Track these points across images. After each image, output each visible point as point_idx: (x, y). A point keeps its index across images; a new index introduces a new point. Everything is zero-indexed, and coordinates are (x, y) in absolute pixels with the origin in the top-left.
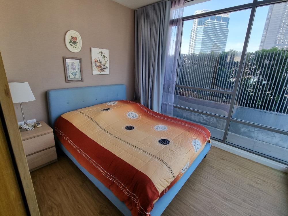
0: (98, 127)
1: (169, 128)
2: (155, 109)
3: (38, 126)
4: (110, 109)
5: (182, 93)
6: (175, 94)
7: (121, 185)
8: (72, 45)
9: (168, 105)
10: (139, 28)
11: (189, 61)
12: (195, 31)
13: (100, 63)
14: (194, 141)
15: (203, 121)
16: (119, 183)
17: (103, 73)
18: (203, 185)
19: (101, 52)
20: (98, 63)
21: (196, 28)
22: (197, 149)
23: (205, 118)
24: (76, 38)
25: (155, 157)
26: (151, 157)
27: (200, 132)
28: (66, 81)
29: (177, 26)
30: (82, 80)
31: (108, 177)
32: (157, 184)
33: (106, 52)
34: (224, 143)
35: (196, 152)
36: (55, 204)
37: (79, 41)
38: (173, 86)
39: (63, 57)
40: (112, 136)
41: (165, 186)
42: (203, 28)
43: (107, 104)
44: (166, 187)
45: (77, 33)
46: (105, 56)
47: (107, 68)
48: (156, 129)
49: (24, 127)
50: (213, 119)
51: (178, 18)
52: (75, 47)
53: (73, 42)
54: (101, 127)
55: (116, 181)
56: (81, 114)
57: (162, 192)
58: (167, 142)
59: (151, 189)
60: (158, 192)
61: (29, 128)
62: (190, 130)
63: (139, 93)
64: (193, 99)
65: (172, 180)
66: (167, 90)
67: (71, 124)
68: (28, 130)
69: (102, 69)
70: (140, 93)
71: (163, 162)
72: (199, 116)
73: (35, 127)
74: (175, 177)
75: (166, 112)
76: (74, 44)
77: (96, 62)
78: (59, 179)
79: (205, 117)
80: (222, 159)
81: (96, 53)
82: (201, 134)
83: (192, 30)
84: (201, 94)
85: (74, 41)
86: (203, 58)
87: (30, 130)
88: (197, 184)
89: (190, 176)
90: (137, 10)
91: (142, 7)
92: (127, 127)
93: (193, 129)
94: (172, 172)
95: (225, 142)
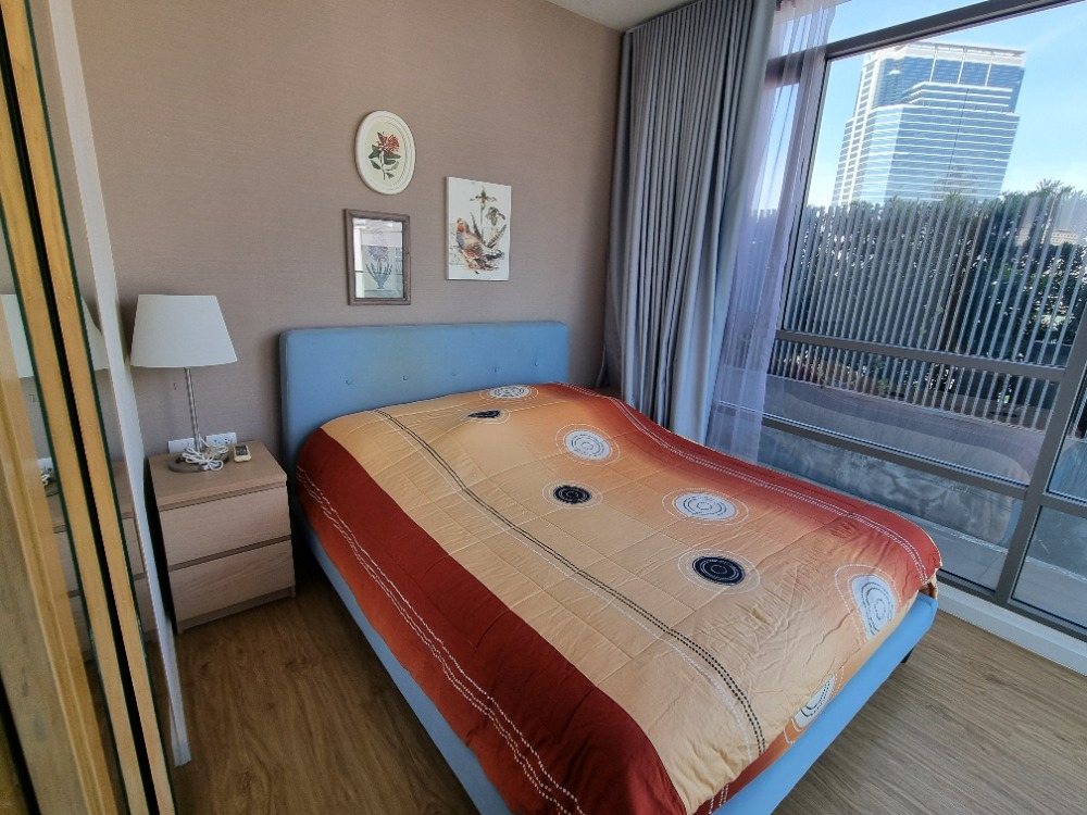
0: (448, 480)
1: (742, 509)
2: (683, 427)
3: (238, 459)
4: (503, 412)
5: (803, 369)
6: (769, 372)
7: (516, 737)
8: (379, 168)
9: (738, 414)
10: (635, 100)
11: (839, 240)
12: (864, 127)
13: (478, 235)
14: (863, 580)
15: (892, 493)
16: (508, 727)
17: (484, 275)
18: (896, 793)
19: (483, 196)
20: (469, 237)
21: (870, 116)
22: (875, 620)
23: (904, 482)
24: (394, 142)
25: (673, 633)
26: (657, 634)
27: (890, 541)
28: (350, 297)
29: (797, 86)
30: (405, 299)
31: (466, 693)
32: (677, 765)
33: (502, 195)
34: (1002, 604)
35: (869, 636)
36: (263, 765)
37: (407, 152)
38: (765, 335)
39: (345, 211)
40: (496, 523)
41: (715, 784)
42: (899, 114)
43: (492, 393)
44: (719, 784)
45: (401, 120)
46: (495, 211)
47: (500, 255)
48: (682, 509)
49: (192, 457)
50: (942, 491)
51: (804, 48)
52: (390, 176)
53: (382, 154)
54: (460, 482)
55: (499, 717)
56: (391, 425)
57: (700, 807)
58: (731, 572)
59: (649, 790)
60: (682, 809)
61: (207, 461)
62: (841, 526)
63: (619, 357)
64: (850, 397)
65: (751, 756)
66: (736, 352)
67: (352, 460)
68: (206, 467)
69: (484, 262)
70: (625, 356)
71: (712, 662)
72: (874, 472)
73: (227, 459)
74: (767, 746)
75: (726, 443)
76: (387, 163)
78: (290, 664)
79: (906, 479)
80: (992, 679)
82: (892, 550)
83: (851, 123)
84: (889, 376)
85: (386, 151)
86: (907, 220)
87: (209, 470)
88: (866, 784)
89: (835, 743)
90: (631, 31)
91: (652, 19)
92: (562, 491)
93: (853, 524)
94: (752, 720)
95: (1009, 601)
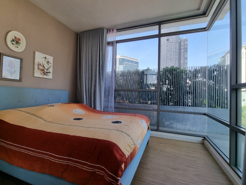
0: (41, 120)
1: (116, 116)
4: (55, 106)
8: (14, 44)
13: (44, 67)
17: (45, 77)
19: (45, 58)
20: (41, 67)
21: (118, 67)
24: (19, 40)
29: (112, 47)
30: (20, 80)
32: (122, 147)
33: (50, 58)
37: (23, 42)
38: (112, 91)
39: (1, 53)
41: (129, 152)
42: (123, 67)
45: (22, 35)
46: (49, 62)
47: (50, 72)
51: (112, 41)
52: (17, 47)
53: (15, 41)
54: (44, 120)
58: (119, 122)
59: (118, 152)
60: (125, 155)
69: (45, 73)
76: (16, 44)
77: (39, 65)
81: (39, 57)
90: (79, 33)
91: (84, 32)
92: (75, 119)
94: (132, 139)
95: (159, 130)
